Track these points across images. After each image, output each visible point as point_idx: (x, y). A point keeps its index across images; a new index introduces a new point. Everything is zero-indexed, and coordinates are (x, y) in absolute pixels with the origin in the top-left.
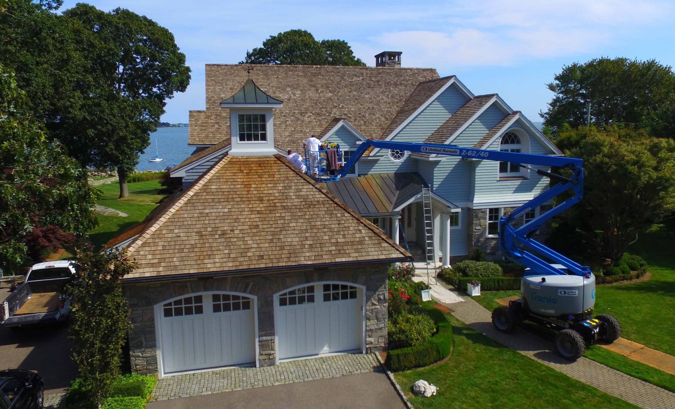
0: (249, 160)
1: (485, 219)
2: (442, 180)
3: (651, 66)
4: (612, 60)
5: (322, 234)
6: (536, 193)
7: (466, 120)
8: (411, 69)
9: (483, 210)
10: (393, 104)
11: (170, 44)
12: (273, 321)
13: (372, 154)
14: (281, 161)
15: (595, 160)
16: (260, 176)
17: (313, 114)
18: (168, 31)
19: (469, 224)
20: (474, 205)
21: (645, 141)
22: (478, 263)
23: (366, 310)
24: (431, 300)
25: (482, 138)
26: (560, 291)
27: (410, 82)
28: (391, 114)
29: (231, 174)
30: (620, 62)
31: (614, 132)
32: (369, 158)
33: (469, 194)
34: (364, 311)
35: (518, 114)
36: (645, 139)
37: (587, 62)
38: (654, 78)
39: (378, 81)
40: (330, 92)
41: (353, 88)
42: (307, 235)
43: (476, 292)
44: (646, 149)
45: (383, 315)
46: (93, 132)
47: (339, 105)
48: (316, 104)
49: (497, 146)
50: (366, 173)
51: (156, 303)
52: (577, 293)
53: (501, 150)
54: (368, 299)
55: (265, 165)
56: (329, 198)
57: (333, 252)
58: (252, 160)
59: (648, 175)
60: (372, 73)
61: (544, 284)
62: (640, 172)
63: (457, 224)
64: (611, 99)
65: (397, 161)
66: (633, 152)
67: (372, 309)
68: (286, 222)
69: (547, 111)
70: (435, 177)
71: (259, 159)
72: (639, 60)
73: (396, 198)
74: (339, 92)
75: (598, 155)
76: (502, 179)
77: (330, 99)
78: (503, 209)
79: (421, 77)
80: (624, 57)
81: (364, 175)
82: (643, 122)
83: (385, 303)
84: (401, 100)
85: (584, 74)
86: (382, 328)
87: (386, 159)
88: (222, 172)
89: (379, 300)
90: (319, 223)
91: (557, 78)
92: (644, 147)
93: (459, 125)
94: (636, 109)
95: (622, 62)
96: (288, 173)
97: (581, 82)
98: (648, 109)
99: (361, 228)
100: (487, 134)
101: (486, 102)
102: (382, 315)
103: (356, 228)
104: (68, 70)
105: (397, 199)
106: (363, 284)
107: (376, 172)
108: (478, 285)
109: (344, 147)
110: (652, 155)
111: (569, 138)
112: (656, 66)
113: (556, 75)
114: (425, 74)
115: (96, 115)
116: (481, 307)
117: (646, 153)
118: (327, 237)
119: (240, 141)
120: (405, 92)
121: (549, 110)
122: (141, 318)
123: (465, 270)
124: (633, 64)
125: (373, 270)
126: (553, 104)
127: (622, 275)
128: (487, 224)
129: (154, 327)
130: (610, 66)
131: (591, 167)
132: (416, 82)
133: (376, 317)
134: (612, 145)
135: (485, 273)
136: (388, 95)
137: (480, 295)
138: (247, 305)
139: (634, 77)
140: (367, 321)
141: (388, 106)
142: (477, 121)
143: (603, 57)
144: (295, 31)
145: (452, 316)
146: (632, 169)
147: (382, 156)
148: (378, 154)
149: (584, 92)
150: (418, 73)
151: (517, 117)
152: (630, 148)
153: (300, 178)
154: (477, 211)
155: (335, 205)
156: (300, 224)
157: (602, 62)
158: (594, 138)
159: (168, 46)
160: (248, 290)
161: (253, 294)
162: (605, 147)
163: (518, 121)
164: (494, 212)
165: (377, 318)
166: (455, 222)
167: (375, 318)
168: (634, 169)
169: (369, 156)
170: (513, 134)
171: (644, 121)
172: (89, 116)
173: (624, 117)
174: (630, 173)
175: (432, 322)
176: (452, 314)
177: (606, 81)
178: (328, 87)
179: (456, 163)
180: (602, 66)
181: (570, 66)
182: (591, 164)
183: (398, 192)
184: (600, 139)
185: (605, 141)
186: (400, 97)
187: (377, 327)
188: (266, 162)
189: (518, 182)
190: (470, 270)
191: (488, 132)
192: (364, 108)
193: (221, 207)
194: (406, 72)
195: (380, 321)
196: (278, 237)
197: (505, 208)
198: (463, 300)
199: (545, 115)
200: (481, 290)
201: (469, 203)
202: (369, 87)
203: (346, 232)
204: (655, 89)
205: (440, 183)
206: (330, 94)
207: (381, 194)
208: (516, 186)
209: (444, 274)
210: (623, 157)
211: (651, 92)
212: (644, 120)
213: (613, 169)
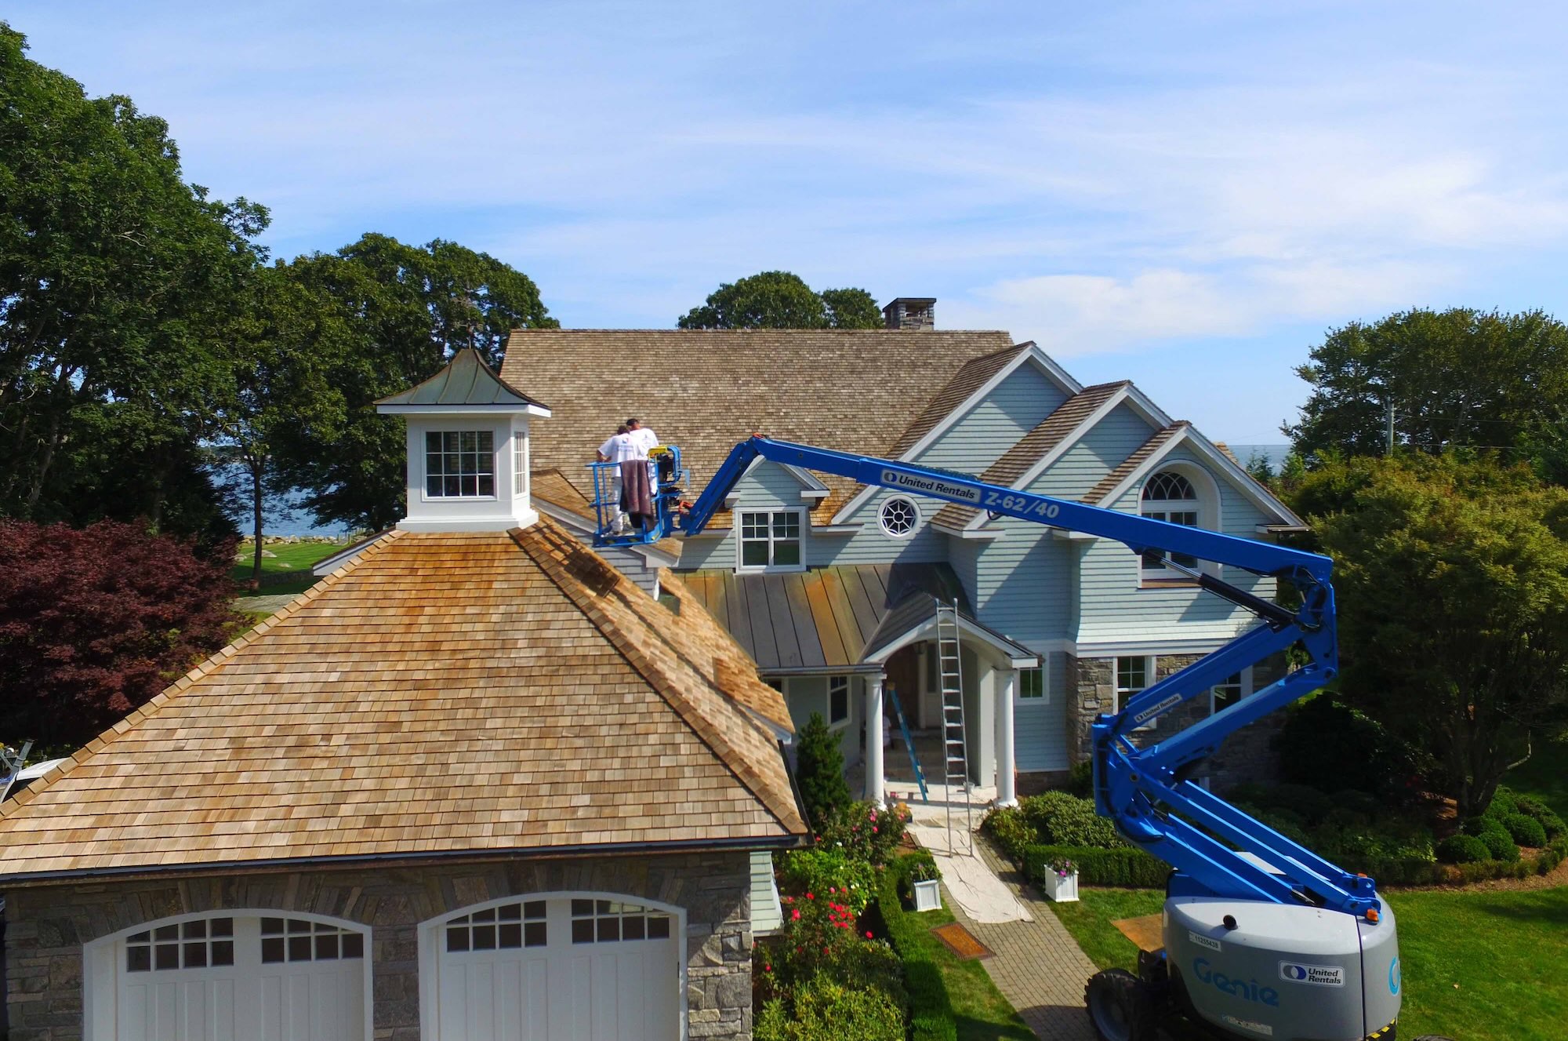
0: (444, 542)
1: (1109, 682)
2: (998, 584)
3: (1532, 323)
4: (1438, 313)
5: (567, 754)
6: (1242, 621)
7: (1053, 444)
8: (952, 334)
9: (1102, 661)
10: (902, 407)
11: (525, 301)
12: (417, 1000)
13: (836, 520)
14: (521, 547)
15: (1391, 545)
16: (456, 586)
17: (718, 431)
18: (527, 279)
19: (1068, 694)
20: (1078, 648)
21: (1531, 496)
22: (1082, 802)
23: (689, 980)
24: (940, 907)
25: (1095, 484)
26: (1283, 964)
27: (947, 360)
28: (895, 429)
29: (385, 579)
30: (1457, 318)
31: (1447, 469)
32: (829, 530)
33: (1067, 620)
34: (681, 982)
35: (1184, 428)
36: (1531, 489)
37: (1380, 319)
38: (1543, 350)
39: (874, 360)
40: (765, 382)
41: (817, 374)
42: (524, 755)
43: (1067, 890)
44: (1535, 517)
45: (738, 995)
46: (371, 466)
47: (779, 410)
48: (728, 409)
49: (1134, 505)
50: (825, 563)
51: (89, 937)
52: (1341, 976)
53: (1144, 515)
54: (694, 946)
55: (478, 556)
56: (616, 648)
57: (580, 813)
58: (450, 542)
59: (1547, 590)
60: (863, 343)
61: (1232, 935)
62: (1523, 582)
63: (1038, 692)
64: (1444, 394)
65: (899, 535)
66: (1498, 527)
67: (705, 978)
68: (480, 714)
69: (1300, 422)
70: (979, 578)
71: (468, 542)
72: (1502, 313)
73: (879, 627)
74: (785, 382)
75: (1398, 532)
76: (1150, 585)
77: (761, 397)
78: (1154, 660)
79: (973, 350)
80: (1467, 307)
81: (819, 567)
82: (1522, 445)
83: (746, 960)
84: (920, 400)
85: (1376, 346)
86: (734, 1033)
87: (873, 532)
88: (364, 573)
89: (726, 952)
90: (566, 721)
91: (1315, 355)
92: (1529, 511)
93: (1039, 455)
94: (1503, 416)
95: (1463, 319)
96: (531, 577)
97: (1371, 361)
98: (1533, 416)
99: (679, 738)
100: (1109, 475)
101: (1104, 400)
102: (735, 995)
103: (667, 739)
104: (315, 351)
105: (881, 631)
106: (678, 903)
107: (847, 562)
108: (1070, 872)
109: (774, 503)
110: (1554, 536)
111: (1328, 485)
112: (1546, 324)
113: (1313, 349)
114: (983, 342)
115: (378, 434)
116: (1073, 944)
117: (1536, 530)
118: (576, 765)
119: (429, 495)
120: (935, 381)
121: (1304, 420)
122: (46, 981)
123: (1047, 820)
124: (1489, 322)
125: (705, 864)
126: (1312, 408)
127: (1490, 862)
128: (1116, 697)
129: (81, 1007)
130: (1436, 327)
131: (1380, 562)
132: (960, 361)
133: (717, 998)
134: (1436, 508)
135: (1097, 836)
136: (893, 389)
137: (1077, 899)
138: (353, 947)
139: (1495, 348)
140: (691, 1011)
141: (890, 411)
142: (1081, 445)
143: (1418, 309)
144: (769, 274)
145: (980, 972)
146: (1497, 574)
147: (861, 525)
148: (854, 520)
149: (1380, 382)
150: (966, 342)
151: (1180, 435)
152: (1488, 513)
153: (556, 591)
154: (1087, 664)
155: (627, 669)
156: (515, 723)
157: (1414, 318)
158: (1384, 488)
159: (522, 306)
160: (347, 912)
161: (360, 921)
162: (1417, 510)
163: (1184, 445)
164: (1132, 667)
165: (720, 1005)
166: (1034, 689)
167: (713, 1002)
168: (1507, 574)
169: (828, 526)
170: (1175, 475)
171: (1526, 444)
172: (364, 435)
173: (1474, 435)
174: (1494, 582)
175: (894, 1013)
176: (985, 964)
177: (1428, 357)
178: (762, 373)
179: (1033, 544)
180: (1415, 327)
181: (1343, 329)
182: (1378, 553)
183: (888, 612)
184: (1400, 490)
185: (1414, 496)
186: (920, 391)
187: (720, 1031)
188: (483, 549)
189: (1193, 593)
190: (1058, 824)
191: (1110, 472)
192: (835, 416)
193: (323, 667)
194: (941, 339)
195: (728, 1013)
196: (442, 758)
197: (1159, 657)
198: (1027, 917)
199: (1294, 430)
200: (1080, 884)
201: (1068, 642)
202: (852, 372)
203: (635, 752)
204: (1545, 373)
205: (993, 592)
206: (763, 388)
207: (844, 615)
208: (1188, 603)
209: (994, 827)
210: (1470, 538)
211: (1537, 379)
212: (1525, 440)
213: (1443, 571)
